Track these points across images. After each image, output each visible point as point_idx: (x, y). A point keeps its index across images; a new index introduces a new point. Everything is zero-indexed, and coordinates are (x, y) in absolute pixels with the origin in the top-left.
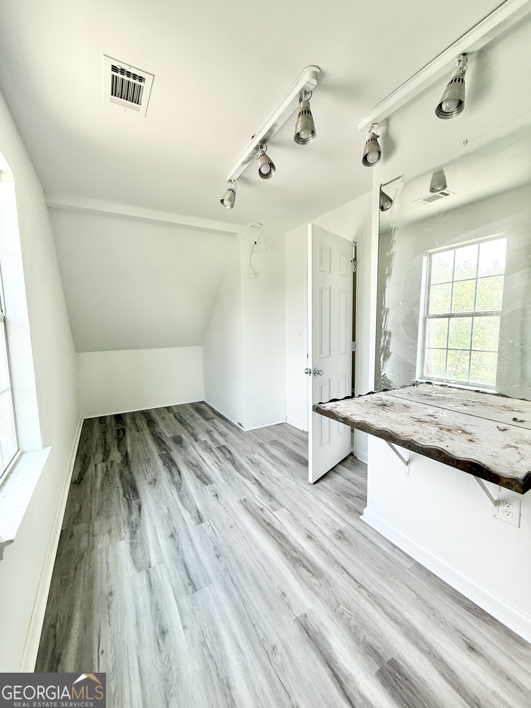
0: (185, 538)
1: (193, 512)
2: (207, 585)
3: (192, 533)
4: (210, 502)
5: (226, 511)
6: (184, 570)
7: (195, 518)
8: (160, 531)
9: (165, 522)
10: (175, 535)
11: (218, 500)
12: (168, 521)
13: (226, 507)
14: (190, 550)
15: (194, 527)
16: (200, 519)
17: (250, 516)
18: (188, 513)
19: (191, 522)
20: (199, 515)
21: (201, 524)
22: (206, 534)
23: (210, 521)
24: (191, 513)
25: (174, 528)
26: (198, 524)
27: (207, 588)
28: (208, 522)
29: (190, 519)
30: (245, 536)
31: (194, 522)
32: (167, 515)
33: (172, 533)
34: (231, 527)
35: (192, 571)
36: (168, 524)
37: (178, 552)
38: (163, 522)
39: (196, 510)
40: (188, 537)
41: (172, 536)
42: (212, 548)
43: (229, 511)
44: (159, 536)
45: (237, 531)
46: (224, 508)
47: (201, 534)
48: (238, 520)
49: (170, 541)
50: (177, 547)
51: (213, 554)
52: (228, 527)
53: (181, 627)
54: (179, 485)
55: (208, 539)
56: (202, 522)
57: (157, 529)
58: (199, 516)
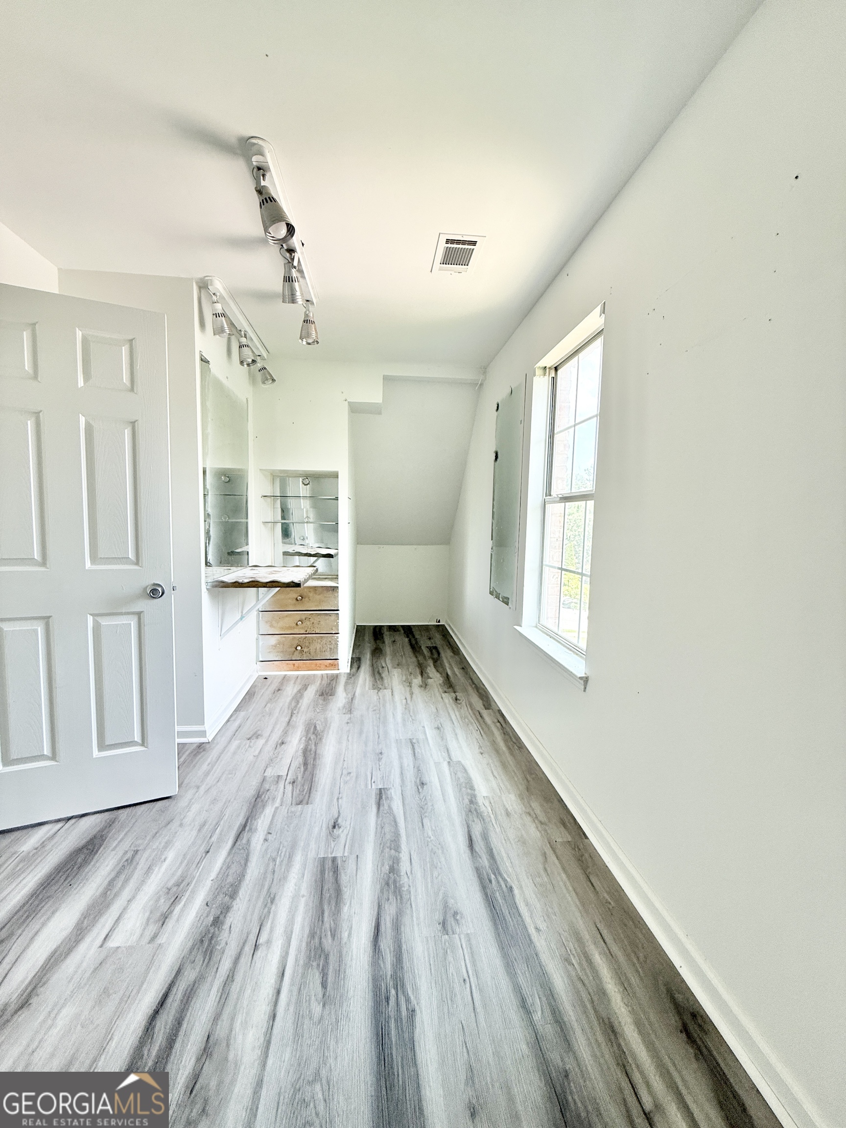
0: (408, 777)
1: (386, 807)
2: (401, 739)
3: (398, 781)
4: (353, 816)
5: (341, 795)
6: (416, 752)
7: (387, 798)
8: (438, 793)
9: (430, 804)
10: (419, 784)
11: (339, 816)
12: (426, 804)
13: (335, 800)
14: (406, 765)
15: (393, 786)
16: (381, 793)
17: (317, 779)
18: (394, 807)
19: (395, 794)
20: (379, 800)
21: (383, 787)
22: (382, 775)
23: (370, 787)
24: (390, 807)
25: (419, 792)
26: (386, 788)
27: (401, 738)
28: (373, 787)
29: (394, 797)
30: (342, 760)
31: (391, 793)
32: (426, 814)
33: (423, 788)
34: (350, 773)
35: (410, 751)
36: (425, 799)
37: (418, 767)
38: (432, 805)
39: (381, 808)
40: (404, 778)
41: (423, 784)
42: (383, 761)
43: (337, 792)
44: (439, 788)
45: (346, 767)
46: (340, 800)
47: (388, 776)
48: (334, 779)
49: (426, 779)
50: (420, 771)
51: (384, 757)
52: (354, 775)
53: (426, 728)
54: (391, 882)
55: (383, 769)
56: (380, 789)
57: (441, 796)
58: (380, 798)
